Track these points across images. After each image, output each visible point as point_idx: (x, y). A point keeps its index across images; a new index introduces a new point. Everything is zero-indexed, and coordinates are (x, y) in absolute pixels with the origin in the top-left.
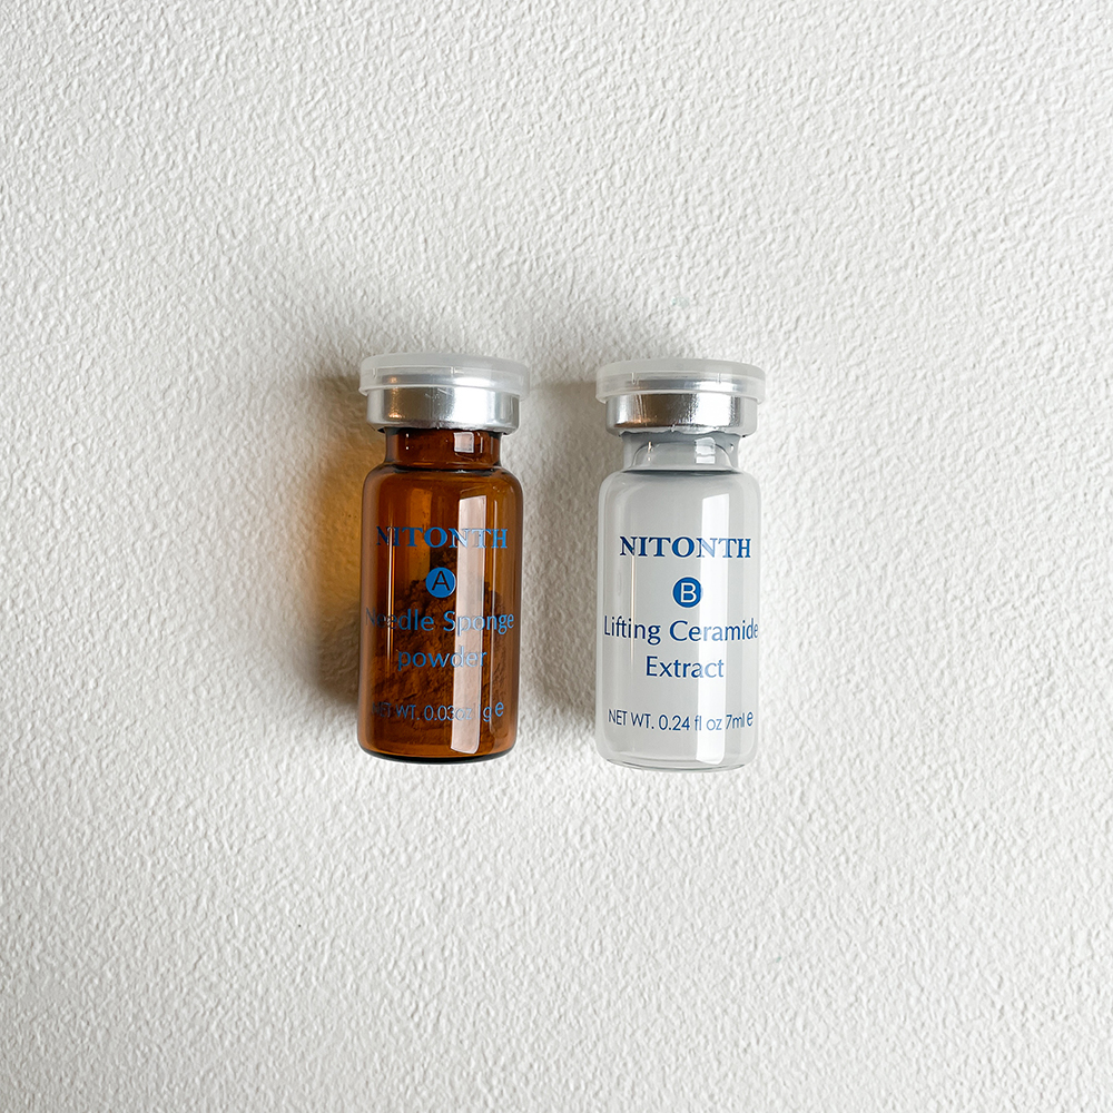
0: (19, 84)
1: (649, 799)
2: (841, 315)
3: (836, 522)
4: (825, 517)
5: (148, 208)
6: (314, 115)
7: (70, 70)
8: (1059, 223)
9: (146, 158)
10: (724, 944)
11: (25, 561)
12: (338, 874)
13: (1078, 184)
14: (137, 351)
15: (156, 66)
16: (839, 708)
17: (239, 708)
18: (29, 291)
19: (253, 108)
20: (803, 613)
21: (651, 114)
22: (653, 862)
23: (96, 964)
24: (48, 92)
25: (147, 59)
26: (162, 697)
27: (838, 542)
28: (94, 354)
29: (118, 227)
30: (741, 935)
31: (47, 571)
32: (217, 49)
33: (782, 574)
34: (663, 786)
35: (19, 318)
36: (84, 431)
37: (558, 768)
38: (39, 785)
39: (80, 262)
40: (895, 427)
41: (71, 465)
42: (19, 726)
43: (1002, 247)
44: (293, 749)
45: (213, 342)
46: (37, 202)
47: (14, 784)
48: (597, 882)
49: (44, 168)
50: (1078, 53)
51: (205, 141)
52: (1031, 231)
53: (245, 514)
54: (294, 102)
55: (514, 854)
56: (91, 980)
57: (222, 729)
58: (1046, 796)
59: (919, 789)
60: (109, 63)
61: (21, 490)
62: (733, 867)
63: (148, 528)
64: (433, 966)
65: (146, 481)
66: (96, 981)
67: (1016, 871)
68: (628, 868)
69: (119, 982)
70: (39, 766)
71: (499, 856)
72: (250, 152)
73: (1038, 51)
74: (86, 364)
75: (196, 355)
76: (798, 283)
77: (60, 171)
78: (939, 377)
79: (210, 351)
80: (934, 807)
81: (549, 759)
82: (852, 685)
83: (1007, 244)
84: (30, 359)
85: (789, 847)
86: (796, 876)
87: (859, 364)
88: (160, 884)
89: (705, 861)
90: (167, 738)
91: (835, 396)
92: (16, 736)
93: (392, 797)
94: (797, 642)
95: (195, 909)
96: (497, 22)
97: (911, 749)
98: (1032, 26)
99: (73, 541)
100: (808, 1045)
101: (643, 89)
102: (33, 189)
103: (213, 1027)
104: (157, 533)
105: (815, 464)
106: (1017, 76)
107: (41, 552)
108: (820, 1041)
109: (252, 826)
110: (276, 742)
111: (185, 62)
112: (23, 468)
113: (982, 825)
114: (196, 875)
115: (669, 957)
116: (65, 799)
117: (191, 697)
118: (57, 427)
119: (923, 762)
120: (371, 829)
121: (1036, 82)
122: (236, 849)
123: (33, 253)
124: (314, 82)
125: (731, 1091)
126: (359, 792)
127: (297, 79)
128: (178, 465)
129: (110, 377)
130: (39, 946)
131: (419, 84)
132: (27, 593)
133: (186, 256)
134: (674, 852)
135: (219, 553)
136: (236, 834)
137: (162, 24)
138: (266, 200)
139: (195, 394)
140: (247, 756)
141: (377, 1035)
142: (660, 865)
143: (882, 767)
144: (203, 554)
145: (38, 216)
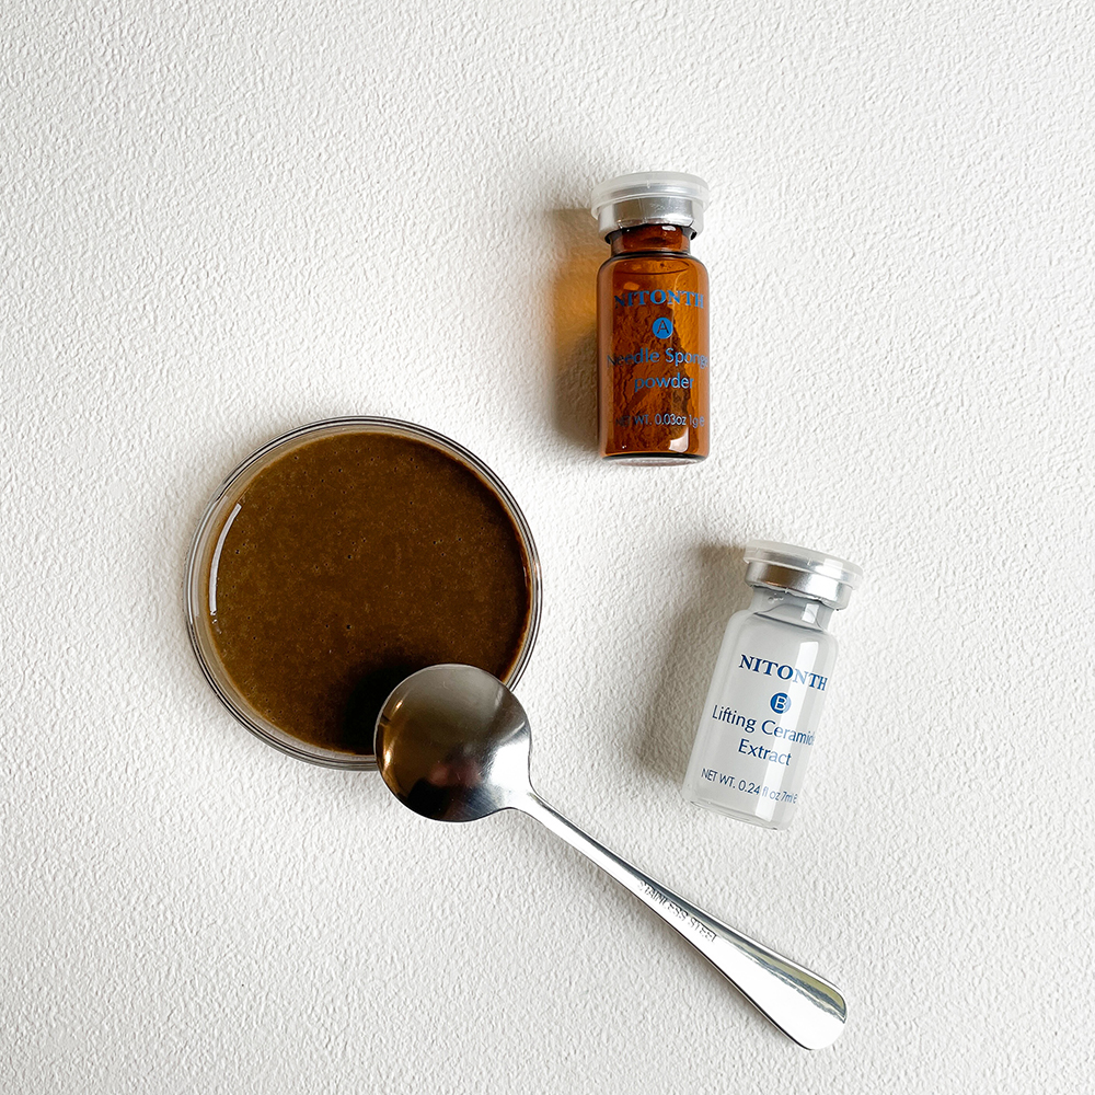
0: (20, 395)
1: (490, 881)
2: (609, 533)
3: (613, 678)
4: (605, 675)
5: (116, 479)
6: (231, 409)
7: (56, 384)
8: (757, 464)
9: (113, 444)
10: (548, 982)
11: (36, 732)
12: (269, 947)
13: (769, 435)
14: (111, 580)
15: (117, 380)
16: (621, 809)
17: (193, 830)
18: (33, 541)
19: (188, 406)
20: (593, 744)
21: (469, 400)
22: (495, 926)
23: (97, 1021)
24: (41, 400)
25: (111, 375)
26: (137, 825)
27: (615, 692)
28: (81, 583)
29: (94, 494)
30: (559, 975)
31: (52, 740)
32: (160, 366)
33: (577, 716)
34: (499, 871)
35: (25, 560)
36: (75, 638)
37: (424, 862)
38: (51, 893)
39: (68, 519)
40: (651, 609)
41: (67, 662)
42: (35, 851)
43: (718, 481)
44: (233, 859)
45: (166, 571)
46: (36, 478)
47: (33, 893)
48: (455, 943)
49: (39, 454)
50: (765, 345)
51: (154, 431)
52: (738, 470)
53: (193, 692)
54: (217, 401)
55: (395, 926)
56: (94, 1032)
57: (182, 846)
58: (770, 865)
59: (681, 865)
60: (84, 379)
61: (32, 682)
62: (552, 927)
63: (123, 705)
64: (340, 1009)
65: (121, 672)
66: (97, 1033)
67: (752, 920)
68: (477, 933)
69: (114, 1033)
70: (50, 880)
71: (384, 927)
72: (187, 437)
73: (736, 345)
74: (75, 591)
75: (153, 581)
76: (577, 513)
77: (51, 456)
78: (679, 573)
79: (163, 577)
80: (692, 877)
81: (417, 857)
82: (630, 793)
83: (722, 479)
84: (35, 589)
85: (591, 911)
86: (596, 931)
87: (623, 567)
88: (141, 960)
89: (532, 923)
90: (143, 855)
91: (607, 590)
92: (34, 858)
93: (306, 888)
94: (590, 763)
95: (167, 977)
96: (358, 340)
97: (674, 836)
98: (731, 328)
99: (70, 717)
100: (611, 1053)
101: (463, 382)
102: (33, 469)
103: (183, 1062)
104: (130, 708)
105: (596, 638)
106: (723, 362)
107: (48, 725)
108: (619, 1049)
109: (206, 915)
110: (221, 854)
111: (138, 376)
112: (32, 666)
113: (727, 888)
114: (167, 952)
115: (509, 994)
116: (70, 902)
117: (159, 824)
118: (56, 637)
119: (683, 845)
120: (292, 913)
121: (736, 367)
122: (195, 933)
123: (34, 514)
124: (231, 386)
125: (557, 1088)
126: (282, 886)
127: (218, 385)
128: (143, 659)
129: (93, 599)
130: (55, 1010)
131: (305, 385)
132: (38, 755)
133: (144, 512)
134: (509, 918)
135: (175, 721)
136: (194, 921)
137: (121, 350)
138: (200, 470)
139: (154, 609)
140: (200, 864)
141: (302, 1061)
142: (500, 928)
143: (654, 849)
144: (163, 722)
145: (37, 488)
